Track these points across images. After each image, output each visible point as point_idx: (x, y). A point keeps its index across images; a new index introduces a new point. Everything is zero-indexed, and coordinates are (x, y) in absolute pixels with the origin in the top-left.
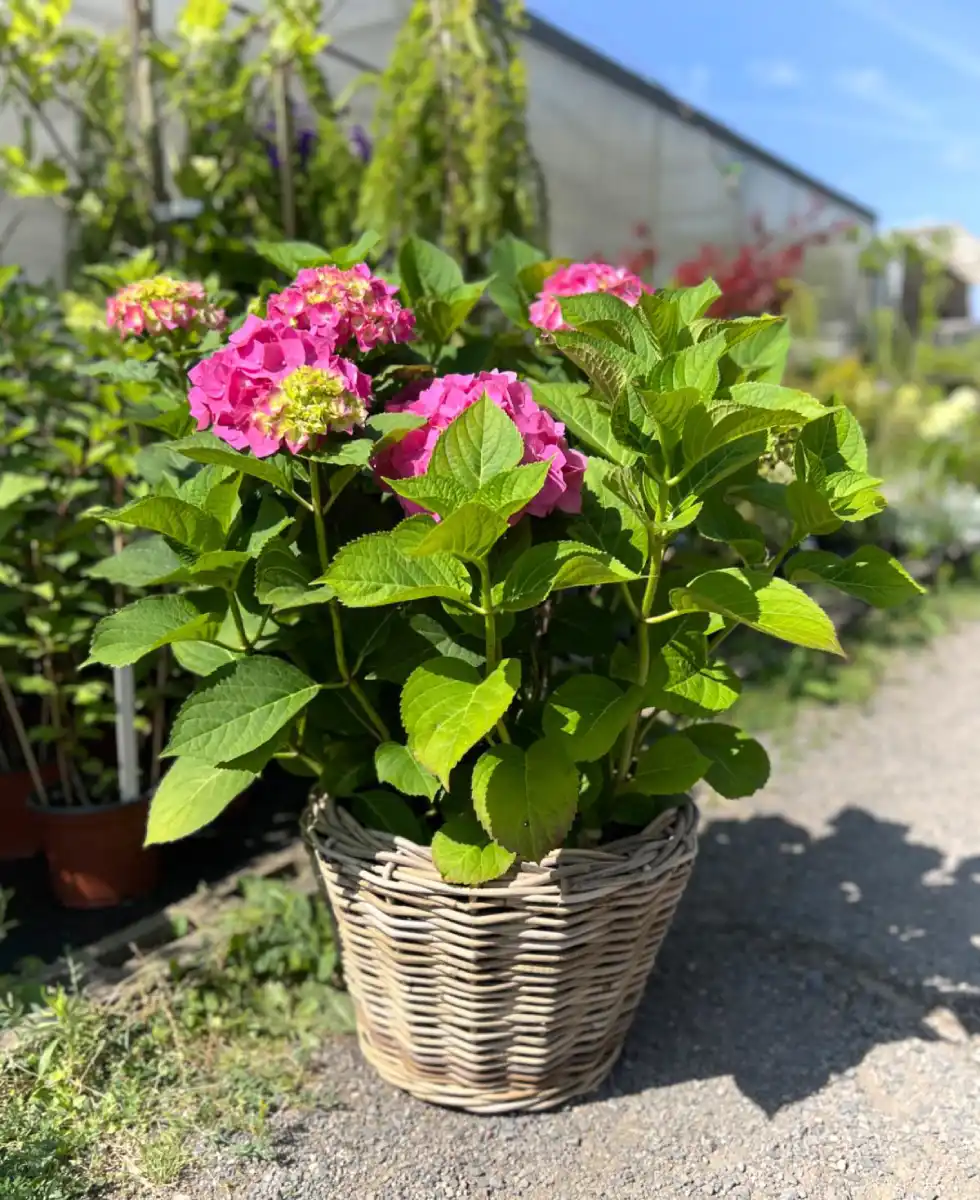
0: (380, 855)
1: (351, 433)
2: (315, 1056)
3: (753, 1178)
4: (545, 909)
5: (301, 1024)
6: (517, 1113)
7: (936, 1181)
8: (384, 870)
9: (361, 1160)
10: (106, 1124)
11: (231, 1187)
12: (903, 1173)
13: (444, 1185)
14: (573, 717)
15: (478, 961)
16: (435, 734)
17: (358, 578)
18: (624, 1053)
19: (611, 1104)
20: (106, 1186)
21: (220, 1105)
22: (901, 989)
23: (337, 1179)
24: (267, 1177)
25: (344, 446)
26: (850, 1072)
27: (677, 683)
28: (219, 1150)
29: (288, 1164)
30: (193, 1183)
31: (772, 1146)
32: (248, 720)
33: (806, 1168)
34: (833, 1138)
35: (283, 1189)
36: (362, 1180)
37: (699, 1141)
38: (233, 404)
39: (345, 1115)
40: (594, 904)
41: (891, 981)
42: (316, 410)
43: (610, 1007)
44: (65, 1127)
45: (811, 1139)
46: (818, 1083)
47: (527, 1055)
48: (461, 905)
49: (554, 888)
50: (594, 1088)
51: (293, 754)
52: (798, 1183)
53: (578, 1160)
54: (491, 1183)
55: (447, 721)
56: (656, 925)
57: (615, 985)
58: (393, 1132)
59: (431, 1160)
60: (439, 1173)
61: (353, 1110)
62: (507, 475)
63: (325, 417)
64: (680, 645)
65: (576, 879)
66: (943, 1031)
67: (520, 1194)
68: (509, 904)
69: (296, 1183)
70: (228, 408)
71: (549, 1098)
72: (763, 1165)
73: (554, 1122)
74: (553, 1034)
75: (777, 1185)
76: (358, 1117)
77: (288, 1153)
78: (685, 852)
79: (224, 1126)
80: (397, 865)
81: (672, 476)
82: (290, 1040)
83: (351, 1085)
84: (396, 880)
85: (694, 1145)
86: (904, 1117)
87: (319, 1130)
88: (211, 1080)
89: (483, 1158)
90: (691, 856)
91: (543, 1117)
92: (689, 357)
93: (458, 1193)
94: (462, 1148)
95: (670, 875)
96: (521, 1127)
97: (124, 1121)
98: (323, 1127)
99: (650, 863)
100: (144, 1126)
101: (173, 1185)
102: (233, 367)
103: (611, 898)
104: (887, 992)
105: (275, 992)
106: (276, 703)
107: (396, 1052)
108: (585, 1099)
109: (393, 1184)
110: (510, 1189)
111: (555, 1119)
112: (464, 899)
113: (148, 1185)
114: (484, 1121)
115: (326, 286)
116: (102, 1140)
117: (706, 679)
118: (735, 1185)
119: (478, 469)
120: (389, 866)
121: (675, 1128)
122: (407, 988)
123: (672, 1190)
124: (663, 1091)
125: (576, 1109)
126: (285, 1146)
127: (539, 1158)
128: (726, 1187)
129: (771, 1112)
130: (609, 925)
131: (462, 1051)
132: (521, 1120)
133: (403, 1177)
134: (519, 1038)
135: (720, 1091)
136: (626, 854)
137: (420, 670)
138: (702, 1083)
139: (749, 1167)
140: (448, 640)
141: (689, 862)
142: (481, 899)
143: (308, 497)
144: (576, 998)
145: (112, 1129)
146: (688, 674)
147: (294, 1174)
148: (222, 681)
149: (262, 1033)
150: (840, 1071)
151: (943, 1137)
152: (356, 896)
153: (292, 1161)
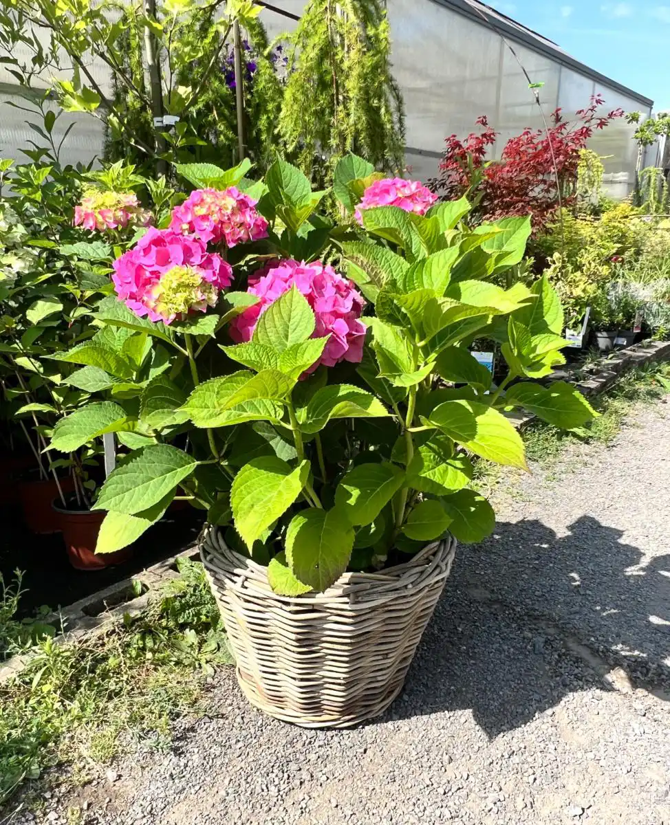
0: (237, 571)
1: (205, 311)
2: (209, 680)
3: (473, 784)
4: (339, 612)
5: (203, 658)
6: (329, 729)
7: (592, 794)
8: (239, 580)
9: (225, 754)
10: (72, 721)
11: (142, 767)
12: (572, 787)
13: (274, 775)
14: (356, 493)
15: (298, 640)
16: (252, 511)
17: (206, 407)
18: (404, 689)
19: (390, 725)
20: (68, 761)
21: (144, 712)
22: (595, 652)
23: (208, 767)
24: (166, 762)
25: (200, 320)
26: (549, 712)
27: (429, 470)
28: (139, 742)
29: (180, 754)
30: (120, 763)
31: (489, 762)
32: (149, 486)
33: (508, 779)
34: (530, 759)
35: (174, 772)
36: (224, 769)
37: (442, 755)
38: (137, 286)
39: (221, 721)
40: (373, 609)
41: (589, 647)
42: (181, 297)
43: (388, 667)
44: (48, 721)
45: (515, 759)
46: (527, 718)
47: (333, 696)
48: (284, 607)
49: (346, 600)
50: (380, 714)
51: (193, 497)
52: (501, 789)
53: (362, 764)
54: (303, 777)
55: (262, 502)
56: (419, 618)
57: (391, 655)
58: (249, 736)
59: (269, 757)
60: (273, 766)
61: (227, 719)
62: (301, 344)
63: (186, 301)
64: (432, 445)
65: (361, 593)
66: (617, 685)
67: (321, 785)
68: (315, 608)
69: (182, 768)
70: (135, 289)
71: (348, 721)
72: (480, 776)
73: (351, 736)
74: (349, 684)
75: (487, 790)
76: (229, 724)
77: (182, 747)
78: (440, 573)
79: (144, 726)
80: (247, 579)
81: (421, 340)
82: (195, 668)
83: (229, 702)
84: (246, 588)
85: (438, 758)
86: (579, 747)
87: (203, 732)
88: (142, 694)
89: (302, 758)
90: (446, 574)
91: (345, 732)
92: (436, 259)
93: (282, 782)
94: (289, 751)
95: (427, 589)
96: (330, 738)
97: (84, 720)
98: (206, 729)
99: (412, 583)
100: (96, 723)
101: (108, 764)
102: (137, 262)
103: (384, 605)
104: (585, 653)
105: (191, 636)
106: (168, 475)
107: (254, 685)
108: (374, 721)
109: (243, 773)
110: (315, 781)
111: (354, 734)
112: (287, 604)
113: (93, 763)
114: (307, 732)
115: (207, 203)
116: (69, 731)
117: (449, 467)
118: (459, 789)
119: (286, 337)
120: (242, 578)
121: (428, 745)
122: (257, 651)
123: (418, 790)
124: (425, 718)
125: (367, 727)
126: (179, 743)
127: (337, 760)
128: (453, 790)
129: (491, 737)
130: (384, 621)
131: (292, 691)
132: (329, 733)
133: (249, 768)
134: (327, 686)
135: (463, 720)
136: (398, 576)
137: (247, 466)
138: (451, 714)
139: (470, 776)
140: (278, 438)
141: (443, 579)
142: (297, 605)
143: (184, 347)
144: (365, 663)
145: (76, 724)
146: (438, 464)
147: (183, 761)
148: (134, 460)
149: (178, 663)
150: (542, 710)
151: (602, 763)
152: (224, 593)
153: (183, 753)
